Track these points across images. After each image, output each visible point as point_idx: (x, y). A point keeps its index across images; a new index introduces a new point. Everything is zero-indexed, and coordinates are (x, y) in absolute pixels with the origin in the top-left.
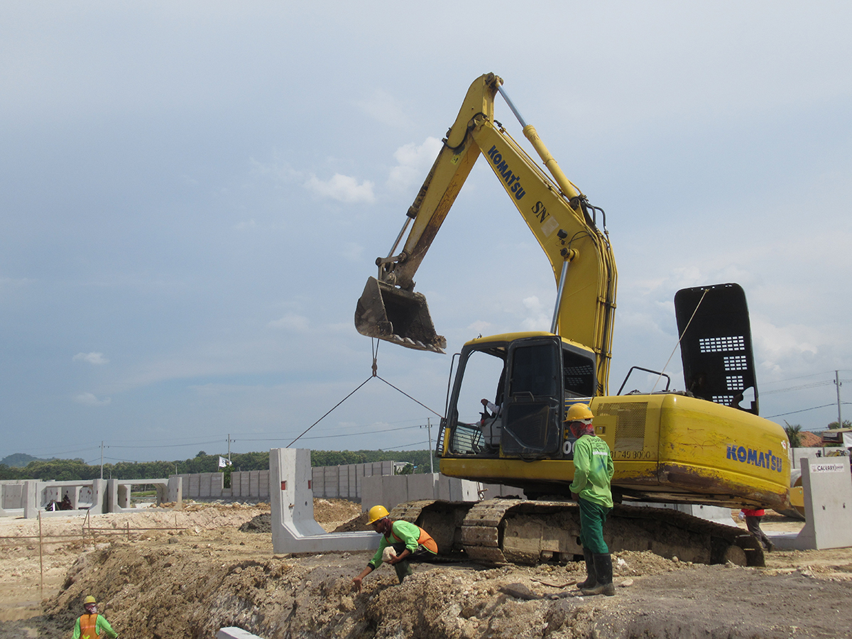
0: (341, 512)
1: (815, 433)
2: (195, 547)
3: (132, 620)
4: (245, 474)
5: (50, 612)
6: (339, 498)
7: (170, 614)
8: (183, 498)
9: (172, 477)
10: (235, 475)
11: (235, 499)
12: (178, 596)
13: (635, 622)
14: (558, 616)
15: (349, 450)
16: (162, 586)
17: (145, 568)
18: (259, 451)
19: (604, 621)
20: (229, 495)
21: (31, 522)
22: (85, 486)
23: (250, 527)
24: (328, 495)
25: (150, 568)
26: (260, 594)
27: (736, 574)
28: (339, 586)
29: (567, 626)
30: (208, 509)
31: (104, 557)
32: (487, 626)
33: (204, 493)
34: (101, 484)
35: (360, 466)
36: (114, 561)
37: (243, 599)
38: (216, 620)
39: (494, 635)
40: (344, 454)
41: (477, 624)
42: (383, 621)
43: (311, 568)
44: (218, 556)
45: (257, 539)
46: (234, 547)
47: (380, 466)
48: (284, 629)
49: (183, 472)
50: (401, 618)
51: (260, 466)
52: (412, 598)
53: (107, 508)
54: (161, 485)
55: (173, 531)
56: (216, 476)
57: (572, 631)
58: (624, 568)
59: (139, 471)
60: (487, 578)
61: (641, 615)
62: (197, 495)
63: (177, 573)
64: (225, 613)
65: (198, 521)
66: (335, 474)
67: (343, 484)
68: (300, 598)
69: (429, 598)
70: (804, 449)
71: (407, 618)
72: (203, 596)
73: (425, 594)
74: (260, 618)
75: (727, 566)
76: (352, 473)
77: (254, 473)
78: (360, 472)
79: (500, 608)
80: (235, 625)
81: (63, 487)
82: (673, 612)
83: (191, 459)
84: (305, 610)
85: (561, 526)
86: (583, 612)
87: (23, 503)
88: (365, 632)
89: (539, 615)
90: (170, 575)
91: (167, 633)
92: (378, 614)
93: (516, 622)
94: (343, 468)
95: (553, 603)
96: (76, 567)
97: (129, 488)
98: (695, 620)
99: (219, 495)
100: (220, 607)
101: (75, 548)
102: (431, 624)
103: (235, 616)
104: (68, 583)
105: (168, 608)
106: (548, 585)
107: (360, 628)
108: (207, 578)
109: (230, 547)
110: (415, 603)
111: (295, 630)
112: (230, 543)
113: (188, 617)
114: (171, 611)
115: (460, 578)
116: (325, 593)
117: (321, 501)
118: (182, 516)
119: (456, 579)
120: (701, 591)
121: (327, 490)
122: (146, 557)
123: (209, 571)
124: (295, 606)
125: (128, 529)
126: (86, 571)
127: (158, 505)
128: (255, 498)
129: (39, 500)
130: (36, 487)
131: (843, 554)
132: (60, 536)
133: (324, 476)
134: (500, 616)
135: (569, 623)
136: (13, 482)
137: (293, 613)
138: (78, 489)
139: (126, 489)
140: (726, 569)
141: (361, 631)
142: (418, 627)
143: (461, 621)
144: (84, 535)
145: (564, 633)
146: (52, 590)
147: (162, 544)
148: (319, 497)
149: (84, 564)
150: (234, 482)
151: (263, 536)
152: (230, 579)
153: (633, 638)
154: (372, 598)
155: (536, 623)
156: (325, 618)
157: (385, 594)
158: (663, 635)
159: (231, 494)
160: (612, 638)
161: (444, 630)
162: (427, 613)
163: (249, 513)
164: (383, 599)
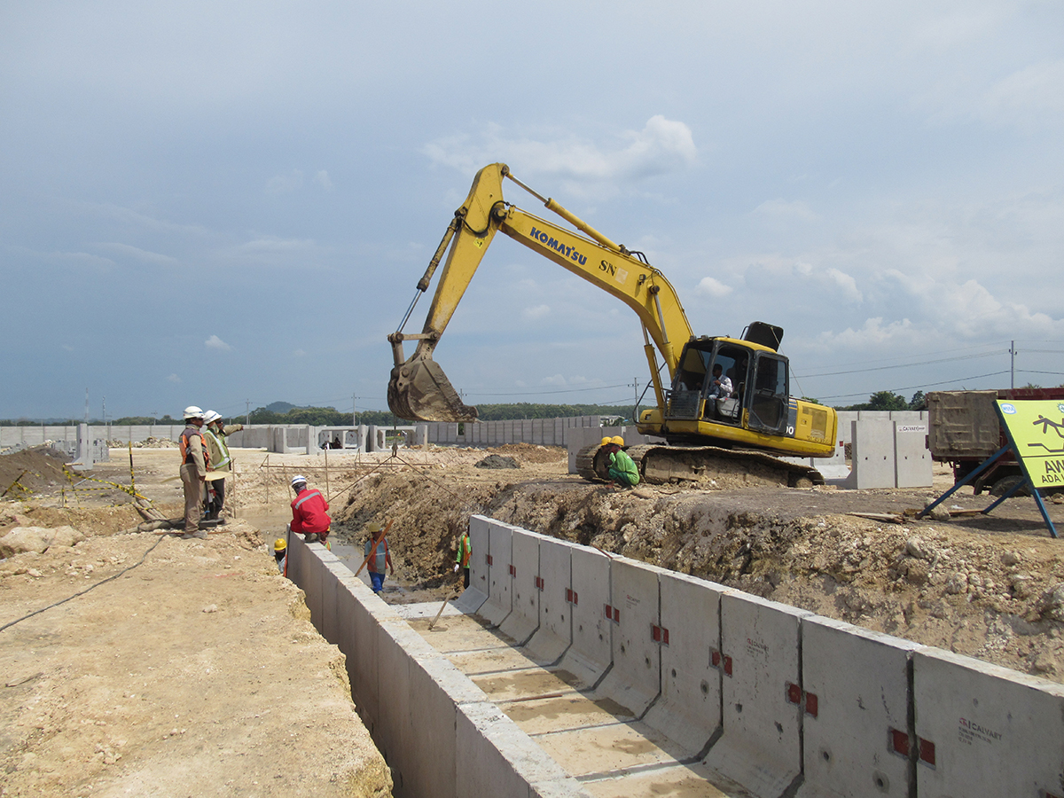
0: (555, 456)
2: (444, 476)
3: (404, 522)
6: (554, 445)
7: (431, 518)
8: (428, 442)
9: (419, 425)
10: (468, 425)
11: (468, 445)
12: (436, 507)
13: (694, 508)
14: (661, 506)
15: (567, 405)
16: (424, 500)
17: (410, 489)
20: (463, 440)
21: (313, 457)
22: (350, 431)
23: (483, 464)
24: (546, 442)
25: (414, 489)
28: (543, 495)
29: (663, 511)
30: (448, 451)
31: (377, 482)
32: (623, 513)
33: (443, 438)
34: (365, 429)
36: (386, 485)
39: (626, 517)
40: (562, 407)
41: (618, 512)
42: (567, 512)
44: (462, 482)
45: (489, 473)
46: (473, 477)
47: (588, 419)
48: (510, 517)
50: (578, 511)
51: (488, 416)
52: (585, 500)
53: (369, 449)
54: (410, 432)
55: (425, 466)
56: (452, 426)
57: (665, 513)
58: (714, 486)
59: (383, 419)
61: (699, 504)
62: (437, 440)
63: (434, 492)
65: (441, 459)
66: (551, 425)
67: (558, 434)
68: (519, 503)
71: (581, 511)
72: (454, 506)
76: (566, 425)
77: (484, 423)
79: (631, 503)
81: (333, 431)
84: (522, 510)
86: (672, 505)
87: (305, 443)
88: (558, 520)
89: (651, 507)
90: (429, 493)
92: (565, 510)
93: (638, 510)
94: (559, 420)
95: (661, 501)
96: (356, 489)
97: (384, 432)
98: (724, 506)
99: (454, 441)
101: (349, 477)
102: (594, 514)
104: (351, 501)
105: (430, 515)
106: (663, 493)
108: (456, 495)
109: (469, 477)
110: (586, 502)
112: (469, 475)
113: (444, 519)
114: (432, 516)
116: (534, 500)
117: (539, 447)
118: (430, 456)
121: (545, 438)
122: (410, 482)
123: (457, 490)
124: (516, 507)
126: (365, 492)
127: (409, 447)
128: (485, 444)
130: (314, 431)
132: (339, 467)
133: (543, 427)
134: (629, 507)
135: (664, 509)
137: (515, 512)
138: (345, 432)
139: (382, 434)
142: (587, 515)
143: (610, 511)
144: (356, 467)
145: (661, 515)
148: (537, 445)
149: (363, 487)
150: (467, 430)
151: (492, 471)
152: (472, 494)
153: (693, 516)
154: (562, 501)
155: (649, 510)
156: (534, 513)
157: (569, 498)
158: (707, 513)
159: (465, 440)
160: (683, 515)
161: (600, 516)
162: (592, 508)
163: (480, 454)
164: (569, 502)
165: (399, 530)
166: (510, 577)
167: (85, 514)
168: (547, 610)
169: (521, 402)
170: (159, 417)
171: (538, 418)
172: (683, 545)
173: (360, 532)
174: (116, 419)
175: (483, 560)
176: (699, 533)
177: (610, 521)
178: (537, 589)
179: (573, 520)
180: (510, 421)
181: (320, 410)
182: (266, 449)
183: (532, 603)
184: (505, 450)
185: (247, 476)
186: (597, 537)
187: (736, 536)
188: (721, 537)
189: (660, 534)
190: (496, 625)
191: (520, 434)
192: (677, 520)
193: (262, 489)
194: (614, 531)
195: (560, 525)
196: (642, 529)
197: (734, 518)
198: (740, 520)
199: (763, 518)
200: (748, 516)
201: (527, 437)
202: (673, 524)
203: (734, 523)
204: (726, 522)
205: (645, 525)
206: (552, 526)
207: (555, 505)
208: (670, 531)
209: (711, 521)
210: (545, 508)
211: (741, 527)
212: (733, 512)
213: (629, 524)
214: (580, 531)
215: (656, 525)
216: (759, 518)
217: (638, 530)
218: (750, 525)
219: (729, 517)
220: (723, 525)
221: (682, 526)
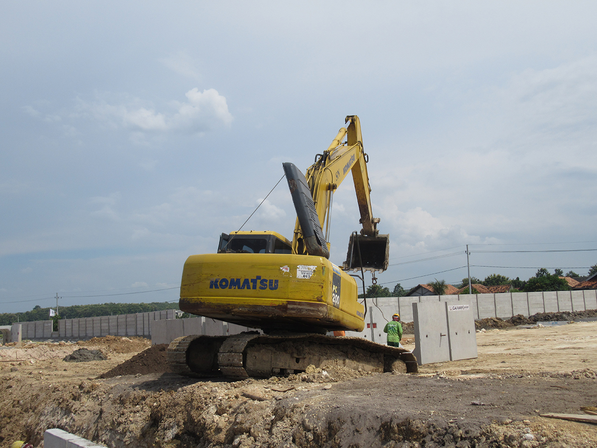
0: (138, 345)
1: (454, 286)
2: (30, 373)
4: (68, 321)
6: (136, 336)
7: (11, 421)
8: (23, 339)
9: (15, 325)
10: (62, 322)
11: (62, 339)
12: (17, 409)
13: (331, 413)
14: (282, 411)
15: (145, 303)
16: (5, 402)
18: (80, 305)
19: (311, 413)
20: (57, 336)
23: (72, 358)
24: (129, 334)
26: (77, 405)
27: (398, 378)
28: (132, 397)
29: (287, 417)
30: (41, 346)
32: (233, 420)
33: (39, 334)
35: (151, 314)
37: (64, 409)
38: (44, 424)
39: (239, 426)
40: (141, 305)
41: (227, 419)
42: (163, 419)
43: (113, 385)
44: (47, 379)
45: (76, 366)
46: (59, 373)
47: (165, 313)
48: (93, 429)
49: (24, 321)
50: (175, 417)
51: (80, 315)
52: (183, 403)
54: (6, 331)
55: (14, 363)
56: (48, 323)
57: (290, 420)
60: (235, 388)
61: (335, 408)
62: (33, 337)
63: (16, 393)
64: (51, 419)
65: (34, 355)
66: (134, 319)
67: (140, 326)
68: (105, 407)
69: (195, 403)
70: (447, 296)
71: (180, 417)
72: (36, 408)
73: (192, 400)
75: (393, 374)
76: (146, 319)
77: (76, 320)
78: (151, 318)
79: (243, 407)
82: (356, 405)
83: (30, 311)
84: (108, 415)
85: (286, 351)
86: (298, 407)
88: (150, 429)
89: (269, 411)
90: (11, 394)
91: (9, 435)
92: (160, 415)
93: (253, 416)
94: (140, 315)
95: (278, 402)
98: (369, 410)
99: (49, 336)
100: (47, 415)
102: (196, 421)
103: (58, 421)
105: (10, 418)
106: (275, 391)
107: (147, 425)
108: (39, 395)
109: (56, 372)
110: (185, 406)
111: (101, 428)
112: (56, 370)
113: (24, 423)
114: (11, 419)
115: (217, 388)
116: (122, 402)
117: (124, 338)
118: (21, 352)
119: (214, 389)
120: (375, 390)
121: (128, 330)
123: (40, 390)
124: (101, 412)
127: (4, 344)
128: (77, 338)
131: (468, 363)
133: (126, 321)
134: (242, 413)
135: (289, 416)
137: (100, 417)
140: (392, 375)
141: (148, 427)
142: (187, 423)
143: (217, 417)
145: (285, 422)
147: (5, 372)
148: (122, 336)
150: (61, 326)
151: (80, 364)
152: (55, 395)
153: (330, 423)
154: (155, 404)
155: (267, 416)
156: (122, 419)
157: (164, 401)
158: (349, 420)
159: (57, 335)
160: (317, 424)
161: (205, 424)
162: (194, 413)
163: (71, 348)
164: (163, 405)
171: (121, 314)
177: (218, 430)
179: (170, 427)
180: (99, 318)
184: (93, 343)
191: (107, 328)
192: (309, 431)
194: (224, 444)
195: (153, 434)
196: (264, 443)
197: (390, 427)
198: (401, 430)
199: (434, 427)
200: (412, 425)
201: (113, 331)
202: (306, 437)
203: (392, 435)
204: (379, 432)
205: (266, 437)
206: (144, 434)
207: (147, 409)
208: (301, 445)
209: (358, 431)
210: (135, 412)
211: (404, 439)
212: (387, 418)
213: (244, 436)
214: (179, 442)
215: (283, 438)
216: (429, 427)
217: (257, 443)
218: (418, 438)
219: (383, 426)
220: (376, 436)
221: (317, 437)
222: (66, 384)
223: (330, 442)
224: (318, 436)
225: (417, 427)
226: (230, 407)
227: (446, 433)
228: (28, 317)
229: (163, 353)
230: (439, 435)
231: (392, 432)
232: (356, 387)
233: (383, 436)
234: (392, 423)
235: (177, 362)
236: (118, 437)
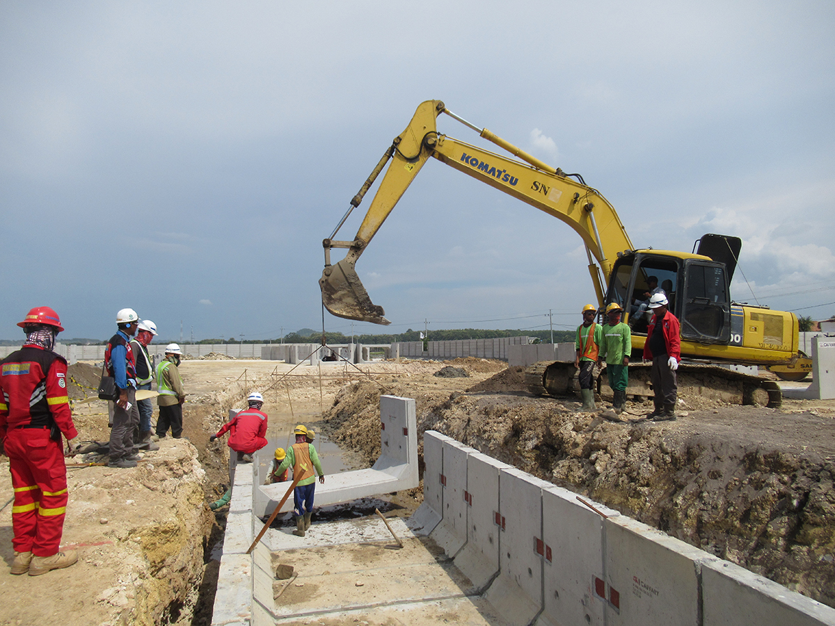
0: (495, 367)
2: (408, 385)
3: (373, 425)
4: (436, 343)
5: (327, 418)
6: (493, 358)
8: (400, 356)
9: (393, 344)
10: (430, 343)
11: (431, 358)
13: (691, 439)
14: (638, 433)
15: (499, 330)
18: (444, 329)
19: (669, 437)
21: (314, 367)
22: (343, 348)
23: (440, 374)
24: (487, 356)
26: (448, 413)
27: (762, 412)
28: (496, 409)
29: (644, 439)
30: (414, 363)
31: (356, 388)
32: (590, 437)
33: (412, 353)
34: (353, 346)
35: (507, 339)
36: (362, 391)
39: (595, 443)
40: (496, 332)
41: (584, 436)
42: (524, 431)
43: (478, 398)
44: (422, 390)
45: (445, 381)
46: (431, 385)
47: (519, 339)
48: (463, 434)
49: (400, 341)
50: (535, 430)
51: (445, 338)
52: (542, 418)
53: (356, 361)
54: (387, 348)
55: (395, 375)
56: (419, 344)
57: (647, 442)
58: (683, 405)
59: (373, 340)
61: (695, 435)
62: (408, 354)
65: (409, 369)
66: (491, 344)
67: (496, 349)
68: (472, 416)
70: (813, 332)
71: (539, 430)
74: (448, 427)
75: (755, 407)
76: (502, 343)
77: (442, 342)
78: (507, 343)
79: (600, 426)
80: (433, 430)
82: (717, 434)
83: (404, 333)
84: (475, 423)
85: (639, 378)
86: (655, 431)
87: (309, 357)
88: (512, 438)
89: (625, 432)
92: (520, 427)
93: (610, 435)
94: (496, 340)
95: (634, 425)
96: (340, 394)
97: (368, 349)
98: (732, 439)
99: (421, 355)
101: (339, 383)
102: (554, 435)
103: (434, 424)
104: (336, 403)
106: (631, 414)
107: (510, 435)
109: (428, 385)
110: (544, 421)
111: (469, 434)
112: (428, 383)
116: (487, 414)
117: (483, 360)
118: (400, 367)
120: (737, 421)
121: (486, 353)
122: (380, 389)
124: (469, 420)
125: (369, 373)
126: (346, 396)
127: (385, 360)
128: (442, 357)
129: (319, 355)
130: (316, 348)
132: (331, 376)
133: (484, 345)
134: (599, 431)
136: (304, 345)
137: (468, 424)
138: (340, 349)
139: (367, 350)
141: (510, 437)
142: (546, 436)
143: (574, 433)
144: (344, 376)
145: (641, 444)
146: (328, 406)
147: (388, 382)
148: (481, 358)
149: (345, 392)
150: (430, 347)
151: (447, 379)
152: (429, 404)
153: (689, 448)
154: (516, 417)
155: (623, 436)
156: (487, 428)
157: (525, 415)
158: (710, 447)
159: (428, 355)
160: (675, 448)
161: (562, 438)
162: (552, 428)
163: (439, 366)
164: (524, 418)
165: (368, 431)
166: (465, 503)
167: (86, 421)
168: (509, 555)
169: (468, 328)
170: (227, 340)
171: (480, 338)
172: (681, 487)
173: (339, 431)
174: (199, 341)
175: (437, 480)
176: (704, 474)
177: (576, 445)
178: (496, 527)
179: (530, 439)
180: (461, 341)
181: (330, 334)
182: (284, 361)
183: (491, 540)
184: (457, 362)
185: (261, 382)
186: (561, 463)
187: (768, 485)
188: (741, 482)
189: (647, 470)
190: (451, 556)
191: (468, 350)
192: (667, 453)
193: (273, 392)
194: (580, 458)
195: (515, 443)
196: (620, 460)
197: (756, 457)
198: (768, 462)
199: (807, 462)
200: (781, 458)
201: (473, 352)
202: (663, 459)
203: (757, 465)
204: (743, 461)
205: (622, 456)
206: (506, 442)
207: (509, 421)
208: (658, 466)
209: (719, 459)
210: (498, 423)
211: (771, 472)
212: (753, 449)
213: (601, 452)
214: (538, 452)
215: (640, 458)
216: (801, 462)
217: (613, 460)
218: (787, 471)
219: (747, 456)
220: (739, 465)
221: (675, 461)
222: (438, 395)
223: (688, 466)
224: (676, 459)
225: (787, 461)
226: (586, 425)
227: (821, 470)
228: (403, 338)
229: (520, 374)
230: (813, 471)
231: (758, 463)
232: (715, 416)
233: (747, 466)
234: (758, 454)
235: (534, 385)
236: (484, 443)
